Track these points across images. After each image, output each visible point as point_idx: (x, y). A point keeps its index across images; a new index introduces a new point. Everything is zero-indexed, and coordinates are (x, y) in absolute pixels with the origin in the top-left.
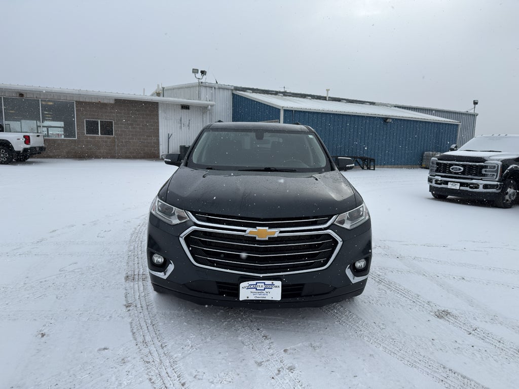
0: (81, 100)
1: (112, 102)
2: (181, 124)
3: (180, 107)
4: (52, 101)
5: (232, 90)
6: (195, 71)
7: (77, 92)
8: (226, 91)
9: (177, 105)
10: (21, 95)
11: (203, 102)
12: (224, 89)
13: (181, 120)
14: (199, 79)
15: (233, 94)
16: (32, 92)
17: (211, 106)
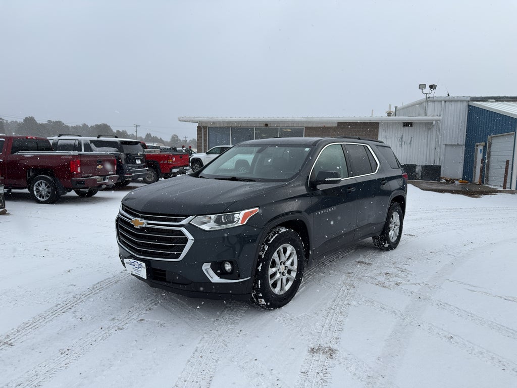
0: (310, 126)
1: (335, 125)
2: (402, 141)
3: (402, 125)
4: (289, 129)
5: (469, 101)
6: (422, 87)
7: (304, 120)
8: (459, 104)
9: (399, 123)
10: (266, 125)
11: (429, 118)
12: (456, 101)
13: (402, 138)
14: (427, 94)
15: (469, 106)
16: (274, 122)
17: (436, 121)
